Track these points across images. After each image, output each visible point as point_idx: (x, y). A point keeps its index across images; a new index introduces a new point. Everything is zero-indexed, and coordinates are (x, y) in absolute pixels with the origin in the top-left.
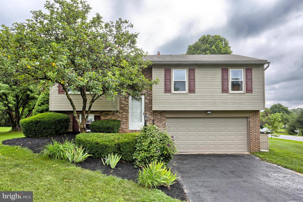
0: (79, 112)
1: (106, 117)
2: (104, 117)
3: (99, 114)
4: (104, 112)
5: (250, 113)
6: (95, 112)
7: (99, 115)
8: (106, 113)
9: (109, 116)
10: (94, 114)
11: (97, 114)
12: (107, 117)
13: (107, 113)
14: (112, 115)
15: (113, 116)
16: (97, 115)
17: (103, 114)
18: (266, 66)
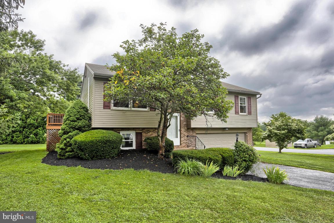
0: (121, 129)
1: (147, 134)
2: (145, 134)
3: (141, 130)
4: (146, 129)
5: (247, 129)
6: (136, 129)
7: (141, 132)
8: (147, 129)
9: (150, 132)
10: (135, 130)
11: (139, 130)
12: (149, 134)
13: (149, 129)
14: (152, 131)
15: (154, 133)
16: (139, 132)
17: (144, 130)
18: (258, 96)
